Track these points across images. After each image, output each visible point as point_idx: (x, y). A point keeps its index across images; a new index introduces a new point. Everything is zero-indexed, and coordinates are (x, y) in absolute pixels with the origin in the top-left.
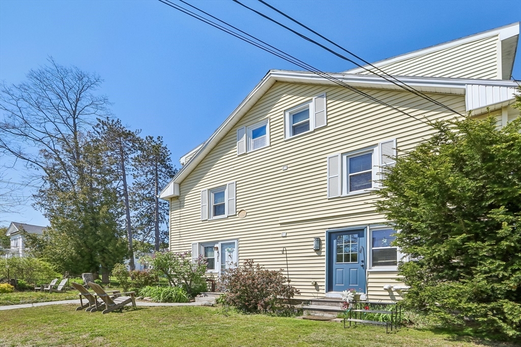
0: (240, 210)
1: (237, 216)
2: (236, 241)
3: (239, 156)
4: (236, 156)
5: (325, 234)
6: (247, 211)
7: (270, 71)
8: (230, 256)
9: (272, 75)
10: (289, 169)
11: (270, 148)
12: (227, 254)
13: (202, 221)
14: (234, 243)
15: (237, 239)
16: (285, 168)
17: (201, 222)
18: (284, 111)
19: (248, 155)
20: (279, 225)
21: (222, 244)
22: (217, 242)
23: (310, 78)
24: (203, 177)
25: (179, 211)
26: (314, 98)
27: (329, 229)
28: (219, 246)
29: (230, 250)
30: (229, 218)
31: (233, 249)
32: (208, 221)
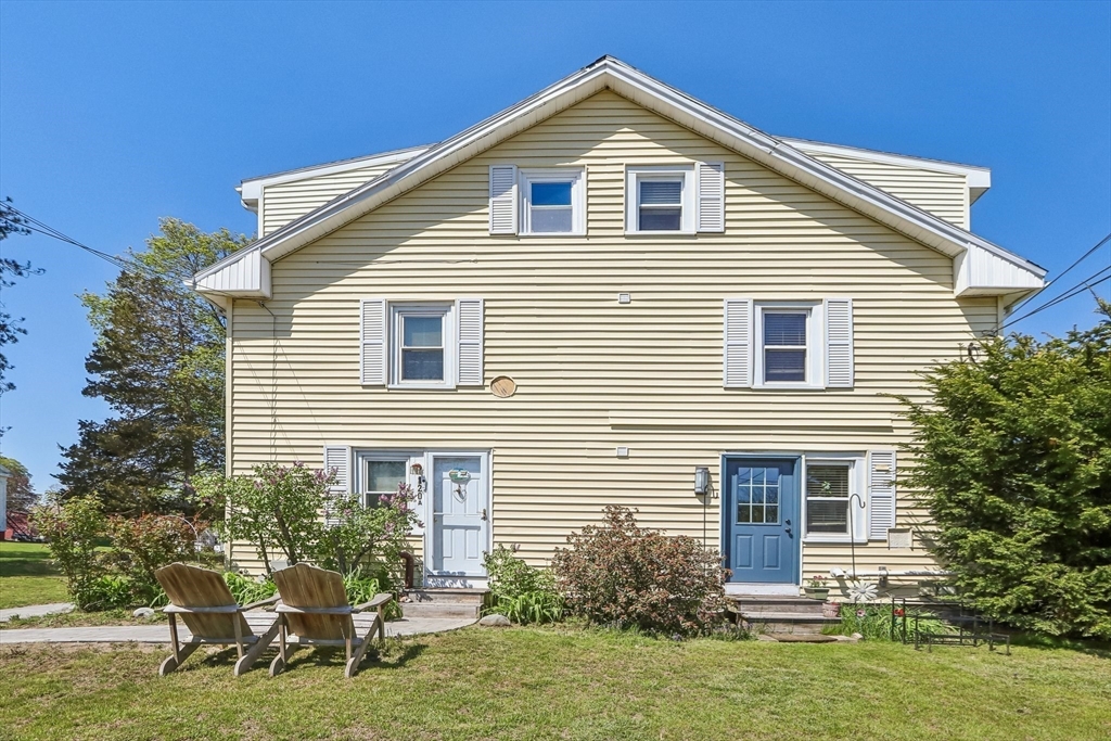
0: (496, 375)
1: (487, 390)
2: (483, 455)
3: (493, 236)
4: (487, 234)
5: (719, 462)
6: (517, 382)
7: (604, 58)
8: (459, 492)
9: (608, 70)
10: (633, 304)
11: (585, 241)
12: (448, 486)
13: (364, 387)
14: (478, 458)
15: (489, 450)
16: (625, 298)
17: (360, 390)
18: (627, 165)
19: (522, 241)
20: (609, 430)
21: (436, 459)
22: (420, 452)
23: (703, 118)
24: (368, 263)
25: (272, 343)
26: (698, 164)
27: (727, 450)
28: (426, 461)
29: (459, 476)
30: (459, 391)
31: (473, 475)
32: (386, 391)
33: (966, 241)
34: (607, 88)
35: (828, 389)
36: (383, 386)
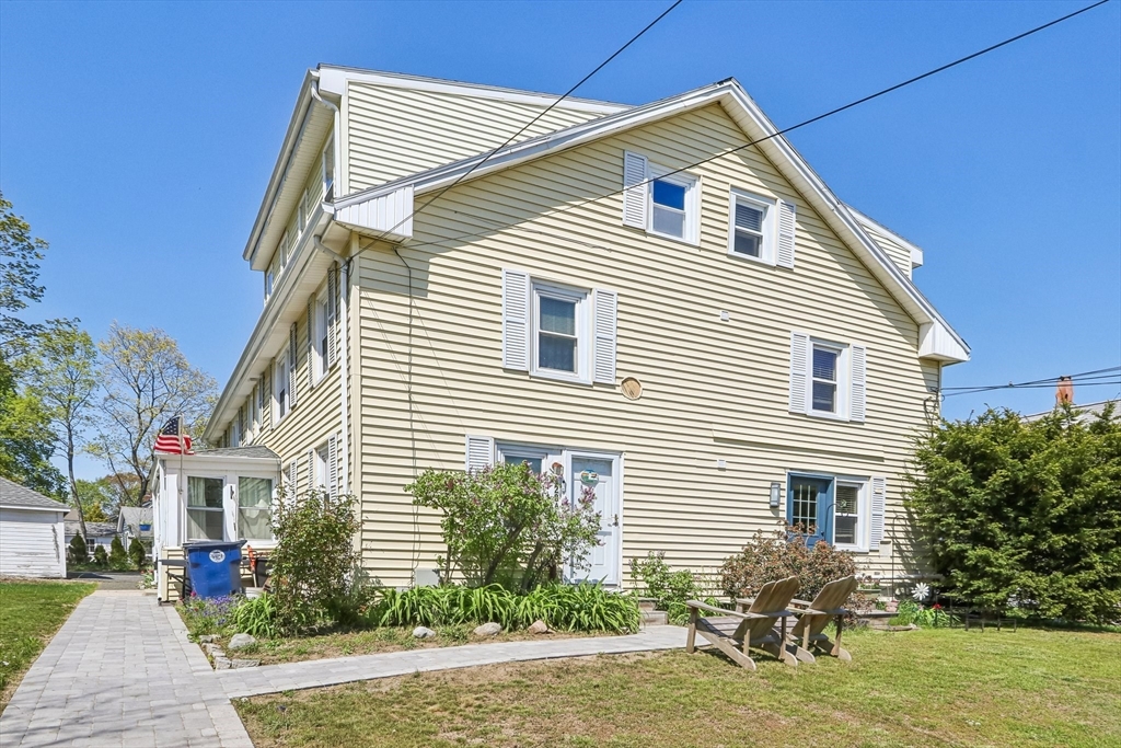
0: (626, 375)
1: (618, 390)
2: (615, 457)
3: (625, 227)
4: (620, 223)
5: (785, 479)
6: (643, 385)
7: (730, 79)
9: (731, 91)
10: (731, 323)
11: (696, 251)
13: (505, 370)
14: (611, 461)
15: (620, 453)
16: (726, 316)
17: (501, 372)
18: (732, 186)
19: (649, 239)
20: (711, 441)
21: (575, 459)
22: (559, 449)
23: (794, 164)
26: (780, 201)
27: (791, 469)
28: (565, 459)
29: (590, 478)
30: (595, 388)
31: (601, 478)
32: (527, 378)
33: (934, 316)
34: (719, 103)
35: (851, 422)
36: (526, 373)
